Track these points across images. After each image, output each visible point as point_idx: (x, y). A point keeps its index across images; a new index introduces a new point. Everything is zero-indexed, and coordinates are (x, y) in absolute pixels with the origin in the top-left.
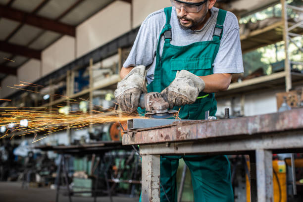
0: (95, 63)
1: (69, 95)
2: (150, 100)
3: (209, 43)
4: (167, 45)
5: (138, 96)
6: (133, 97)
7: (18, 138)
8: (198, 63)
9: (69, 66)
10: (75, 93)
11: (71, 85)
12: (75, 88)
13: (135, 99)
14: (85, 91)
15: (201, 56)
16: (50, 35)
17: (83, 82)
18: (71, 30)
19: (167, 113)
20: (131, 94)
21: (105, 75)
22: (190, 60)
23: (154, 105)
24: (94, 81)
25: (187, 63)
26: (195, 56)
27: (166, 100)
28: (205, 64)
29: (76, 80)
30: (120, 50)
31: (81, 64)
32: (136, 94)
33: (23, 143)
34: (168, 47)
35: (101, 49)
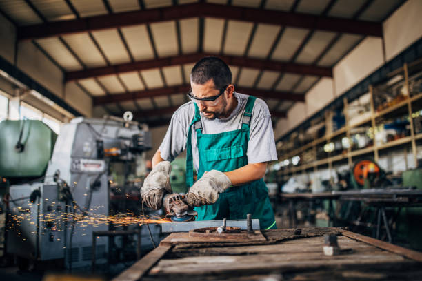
0: (350, 101)
1: (330, 134)
2: (170, 203)
3: (238, 132)
4: (199, 135)
5: (161, 197)
6: (156, 198)
7: (290, 174)
8: (230, 152)
9: (328, 107)
10: (334, 130)
11: (330, 124)
12: (334, 126)
13: (158, 200)
14: (342, 130)
15: (233, 144)
16: (309, 80)
17: (340, 121)
18: (328, 72)
19: (187, 215)
20: (155, 195)
21: (360, 112)
22: (222, 150)
23: (174, 208)
24: (350, 119)
25: (219, 153)
26: (227, 145)
27: (186, 202)
28: (237, 152)
29: (335, 119)
30: (370, 88)
31: (338, 103)
32: (159, 196)
33: (291, 180)
34: (200, 137)
35: (355, 87)
